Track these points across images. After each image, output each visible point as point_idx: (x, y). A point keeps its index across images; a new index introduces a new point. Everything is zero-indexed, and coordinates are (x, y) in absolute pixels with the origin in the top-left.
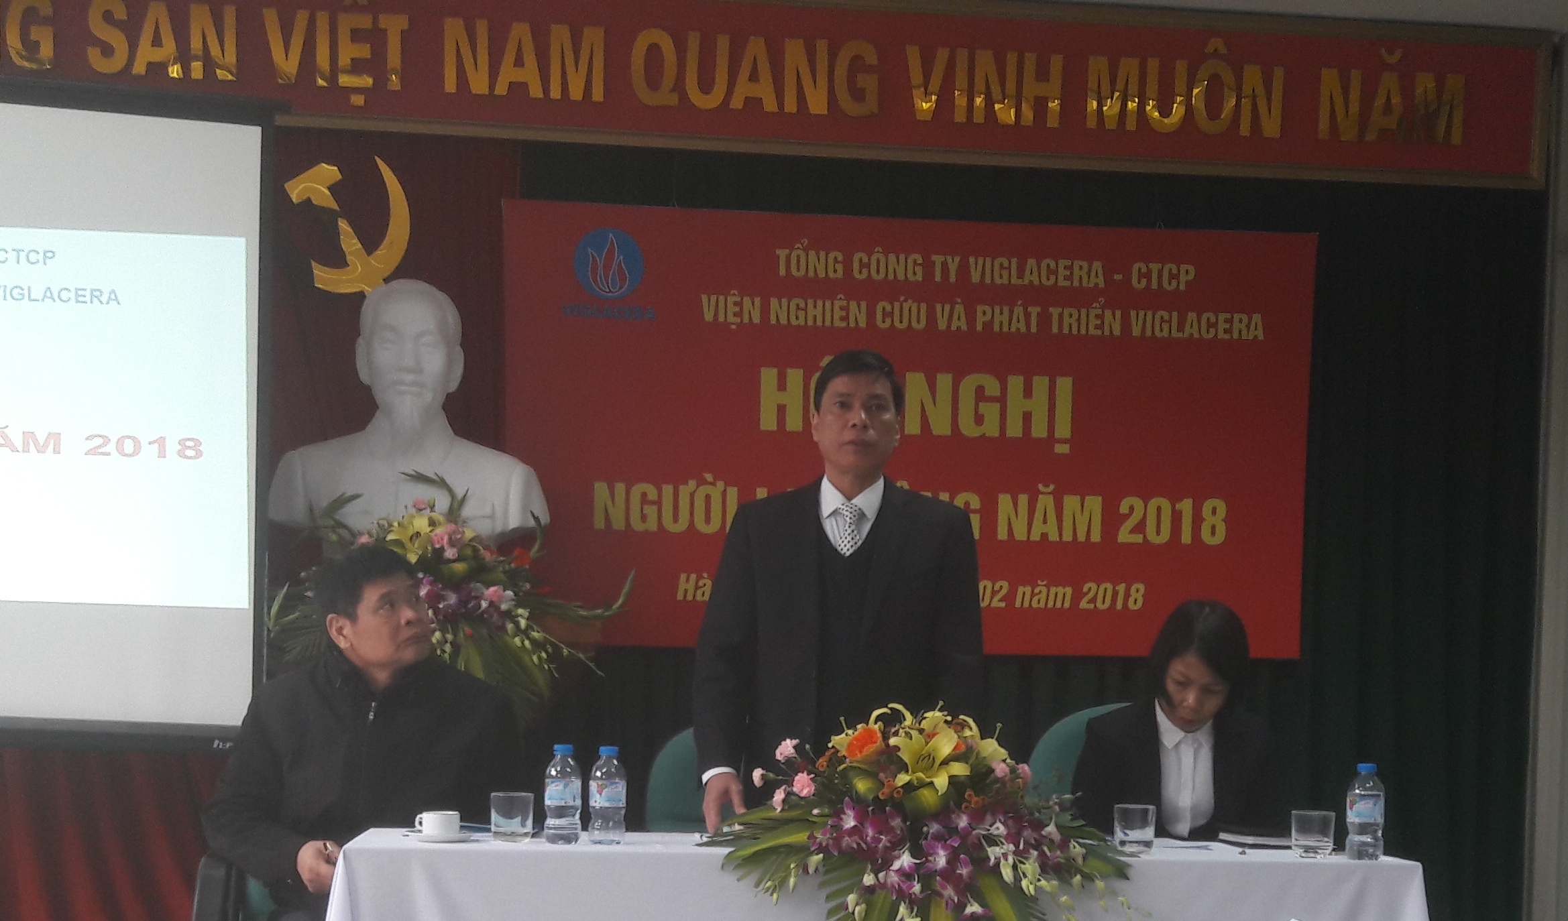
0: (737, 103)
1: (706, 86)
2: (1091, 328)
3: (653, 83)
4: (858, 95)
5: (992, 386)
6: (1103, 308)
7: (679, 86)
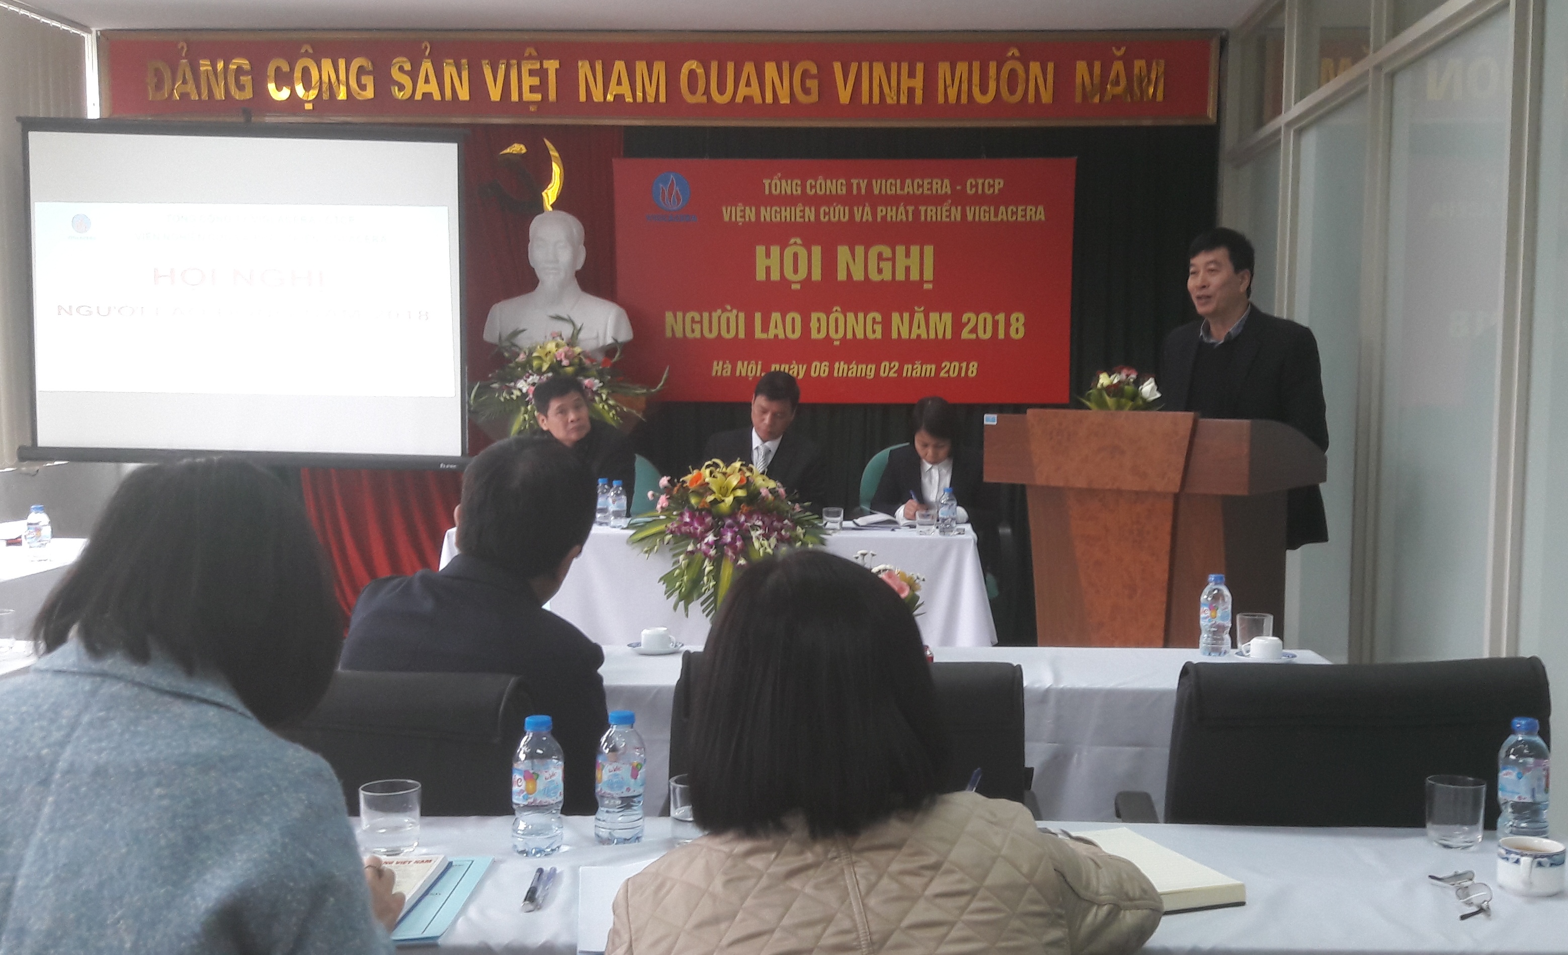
0: (739, 99)
1: (722, 90)
2: (944, 216)
3: (693, 89)
4: (806, 91)
5: (887, 252)
6: (951, 205)
7: (707, 92)
